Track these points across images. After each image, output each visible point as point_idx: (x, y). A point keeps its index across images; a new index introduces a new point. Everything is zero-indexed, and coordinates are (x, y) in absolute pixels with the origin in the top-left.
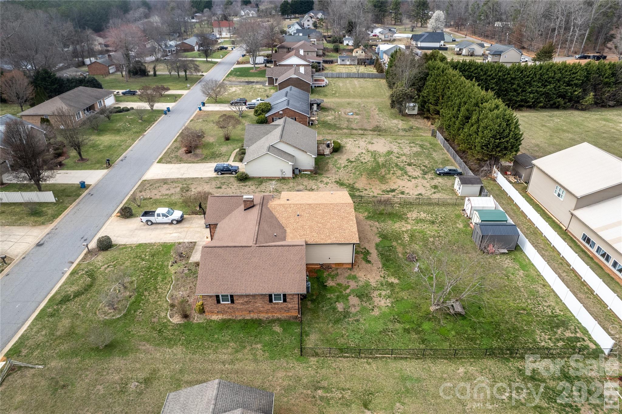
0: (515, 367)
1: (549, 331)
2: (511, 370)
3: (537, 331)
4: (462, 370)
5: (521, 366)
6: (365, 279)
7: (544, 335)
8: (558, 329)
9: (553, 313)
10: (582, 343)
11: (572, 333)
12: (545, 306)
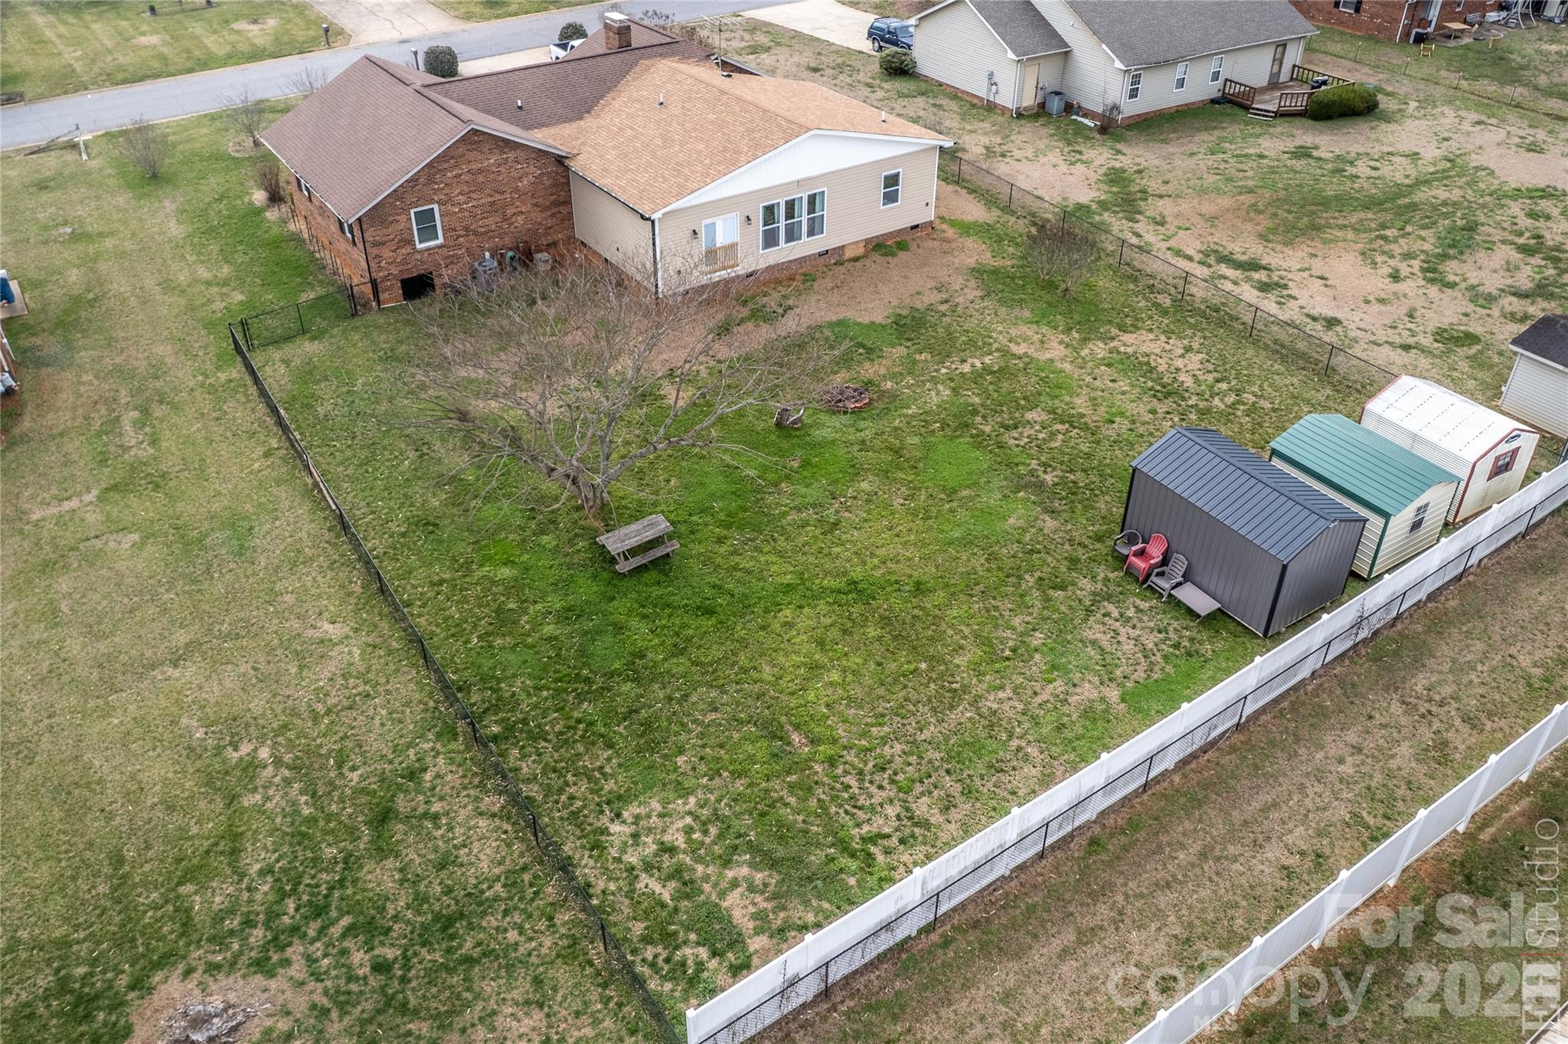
0: (420, 760)
1: (720, 836)
2: (398, 749)
3: (692, 800)
4: (332, 629)
5: (438, 776)
7: (678, 825)
8: (755, 866)
9: (871, 839)
10: (711, 965)
12: (906, 809)
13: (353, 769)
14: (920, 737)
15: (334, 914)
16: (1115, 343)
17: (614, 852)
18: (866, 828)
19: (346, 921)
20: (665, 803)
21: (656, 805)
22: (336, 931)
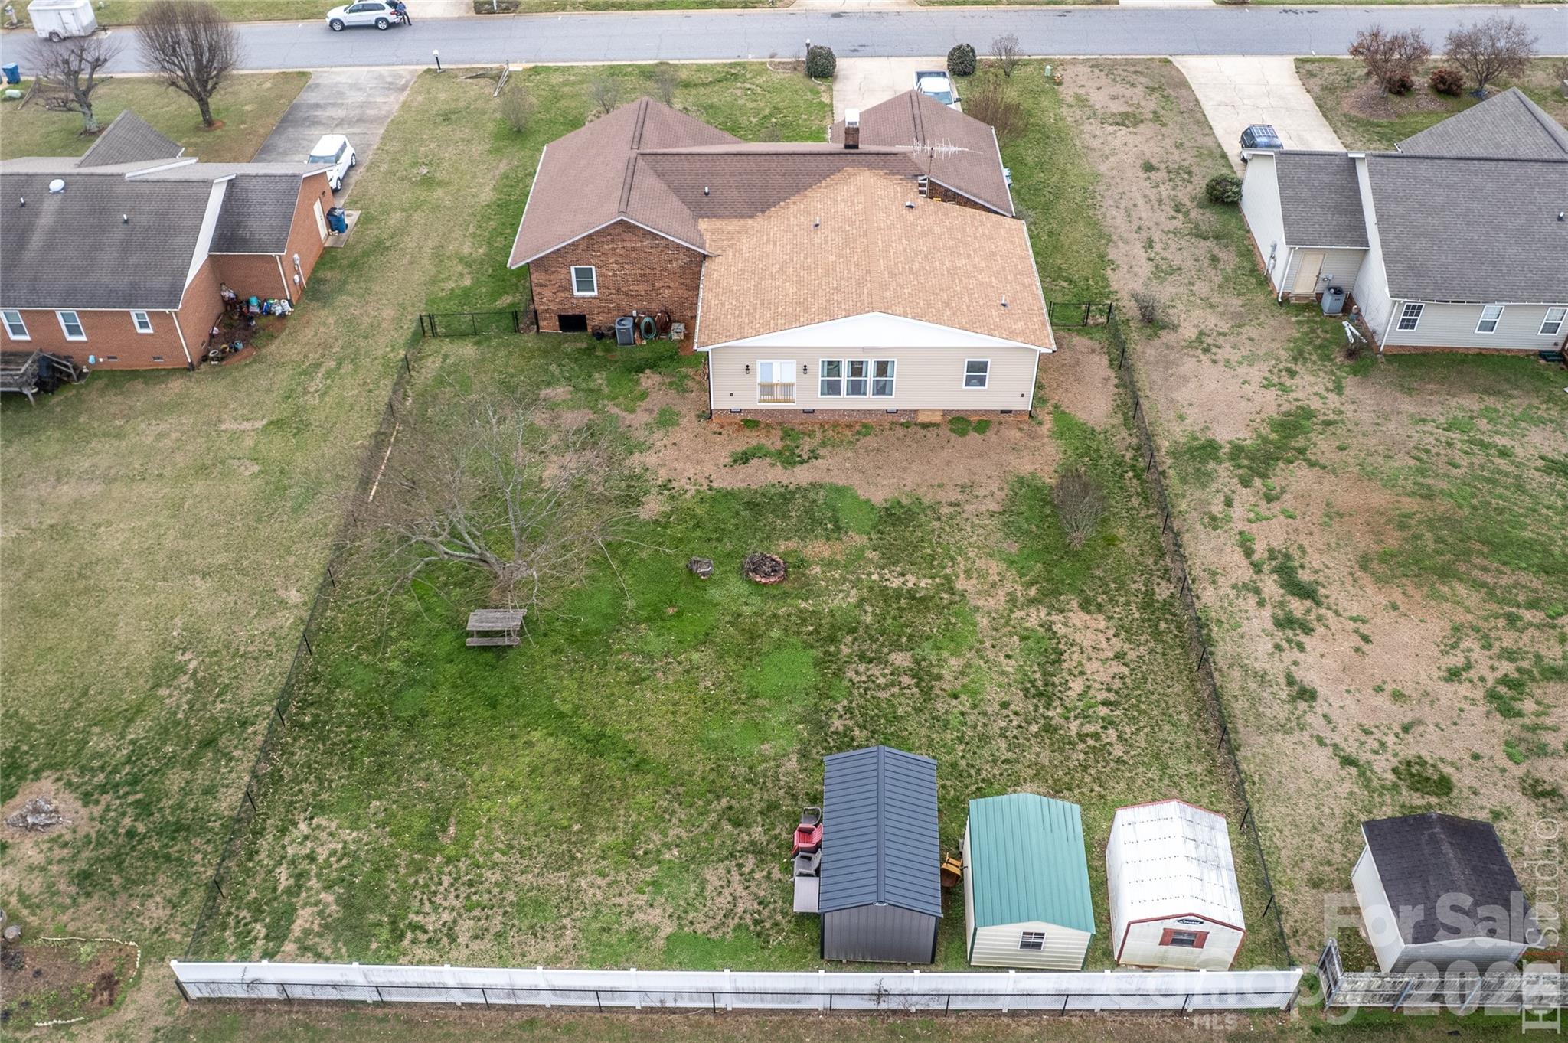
0: (257, 716)
1: (344, 868)
2: (253, 702)
3: (355, 834)
4: (294, 596)
5: (255, 733)
6: (659, 443)
7: (332, 846)
8: (339, 900)
9: (415, 927)
10: (260, 943)
11: (306, 932)
12: (455, 922)
13: (222, 702)
14: (517, 878)
15: (138, 788)
16: (1057, 618)
17: (286, 840)
18: (420, 918)
19: (140, 796)
20: (339, 827)
21: (334, 825)
22: (131, 799)
